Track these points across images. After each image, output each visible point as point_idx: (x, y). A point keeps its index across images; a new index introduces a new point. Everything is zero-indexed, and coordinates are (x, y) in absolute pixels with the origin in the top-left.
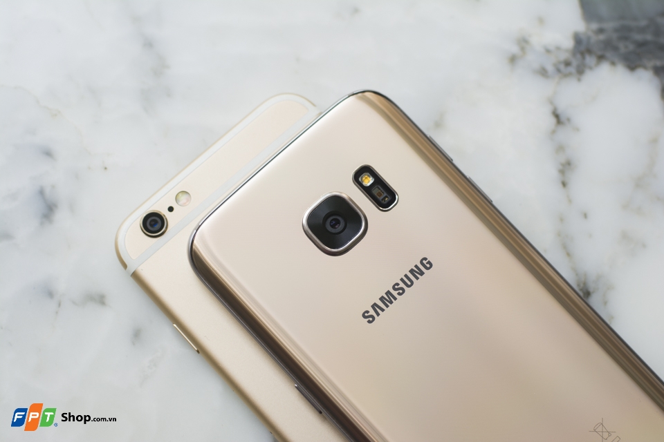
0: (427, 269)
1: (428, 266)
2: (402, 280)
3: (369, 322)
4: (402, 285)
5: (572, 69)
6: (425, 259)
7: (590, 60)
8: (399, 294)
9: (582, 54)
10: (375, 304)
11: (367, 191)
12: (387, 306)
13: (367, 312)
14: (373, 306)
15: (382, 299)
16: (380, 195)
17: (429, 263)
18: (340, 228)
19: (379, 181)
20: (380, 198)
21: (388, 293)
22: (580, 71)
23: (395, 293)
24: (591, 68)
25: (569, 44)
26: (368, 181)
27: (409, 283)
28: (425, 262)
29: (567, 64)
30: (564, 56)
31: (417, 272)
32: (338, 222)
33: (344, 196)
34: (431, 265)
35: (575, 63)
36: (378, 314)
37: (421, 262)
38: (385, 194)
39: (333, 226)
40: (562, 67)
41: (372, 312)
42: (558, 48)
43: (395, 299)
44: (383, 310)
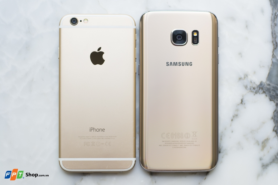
0: (190, 65)
1: (191, 65)
2: (182, 63)
3: (167, 65)
4: (181, 64)
5: (254, 91)
6: (192, 63)
7: (261, 91)
8: (179, 65)
9: (260, 88)
10: (172, 63)
11: (193, 37)
12: (174, 65)
13: (168, 63)
14: (171, 63)
15: (174, 63)
16: (195, 40)
17: (192, 64)
18: (180, 39)
19: (197, 37)
20: (195, 41)
21: (177, 63)
22: (256, 93)
23: (178, 64)
24: (260, 93)
25: (258, 83)
26: (195, 35)
27: (183, 65)
28: (191, 63)
29: (254, 89)
30: (254, 86)
31: (187, 64)
32: (180, 37)
33: (187, 32)
34: (192, 65)
35: (256, 89)
36: (170, 65)
37: (190, 63)
38: (196, 41)
39: (178, 38)
40: (252, 89)
41: (169, 64)
42: (254, 83)
43: (177, 65)
44: (172, 65)
